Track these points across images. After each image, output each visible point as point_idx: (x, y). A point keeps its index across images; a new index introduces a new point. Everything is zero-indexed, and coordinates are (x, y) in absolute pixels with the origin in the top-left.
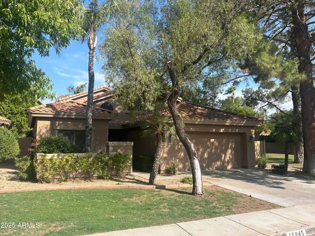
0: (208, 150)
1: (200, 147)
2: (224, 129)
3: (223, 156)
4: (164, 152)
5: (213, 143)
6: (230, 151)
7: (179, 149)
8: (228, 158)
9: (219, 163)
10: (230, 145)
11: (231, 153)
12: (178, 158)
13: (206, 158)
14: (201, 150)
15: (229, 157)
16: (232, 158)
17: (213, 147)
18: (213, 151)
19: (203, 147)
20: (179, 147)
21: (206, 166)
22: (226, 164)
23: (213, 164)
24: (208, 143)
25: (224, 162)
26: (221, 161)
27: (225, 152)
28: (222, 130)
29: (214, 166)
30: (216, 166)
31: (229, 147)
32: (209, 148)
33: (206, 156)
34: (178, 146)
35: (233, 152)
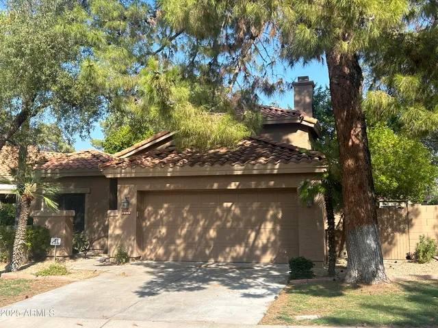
0: (218, 223)
1: (200, 217)
2: (237, 183)
3: (253, 235)
4: (115, 227)
5: (229, 209)
6: (269, 226)
7: (158, 220)
8: (265, 241)
9: (240, 250)
10: (271, 212)
11: (273, 230)
12: (156, 237)
13: (211, 239)
14: (201, 223)
15: (268, 239)
16: (275, 241)
17: (229, 218)
18: (229, 225)
19: (205, 217)
20: (159, 217)
21: (210, 253)
22: (258, 252)
23: (228, 250)
24: (218, 210)
25: (253, 247)
26: (246, 247)
27: (257, 227)
28: (233, 186)
29: (229, 254)
30: (234, 254)
31: (269, 216)
32: (220, 219)
33: (212, 233)
34: (157, 216)
35: (278, 228)
